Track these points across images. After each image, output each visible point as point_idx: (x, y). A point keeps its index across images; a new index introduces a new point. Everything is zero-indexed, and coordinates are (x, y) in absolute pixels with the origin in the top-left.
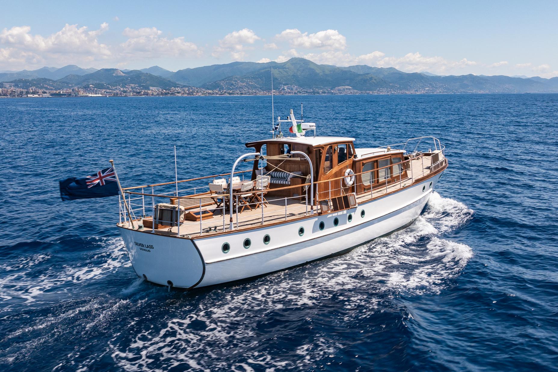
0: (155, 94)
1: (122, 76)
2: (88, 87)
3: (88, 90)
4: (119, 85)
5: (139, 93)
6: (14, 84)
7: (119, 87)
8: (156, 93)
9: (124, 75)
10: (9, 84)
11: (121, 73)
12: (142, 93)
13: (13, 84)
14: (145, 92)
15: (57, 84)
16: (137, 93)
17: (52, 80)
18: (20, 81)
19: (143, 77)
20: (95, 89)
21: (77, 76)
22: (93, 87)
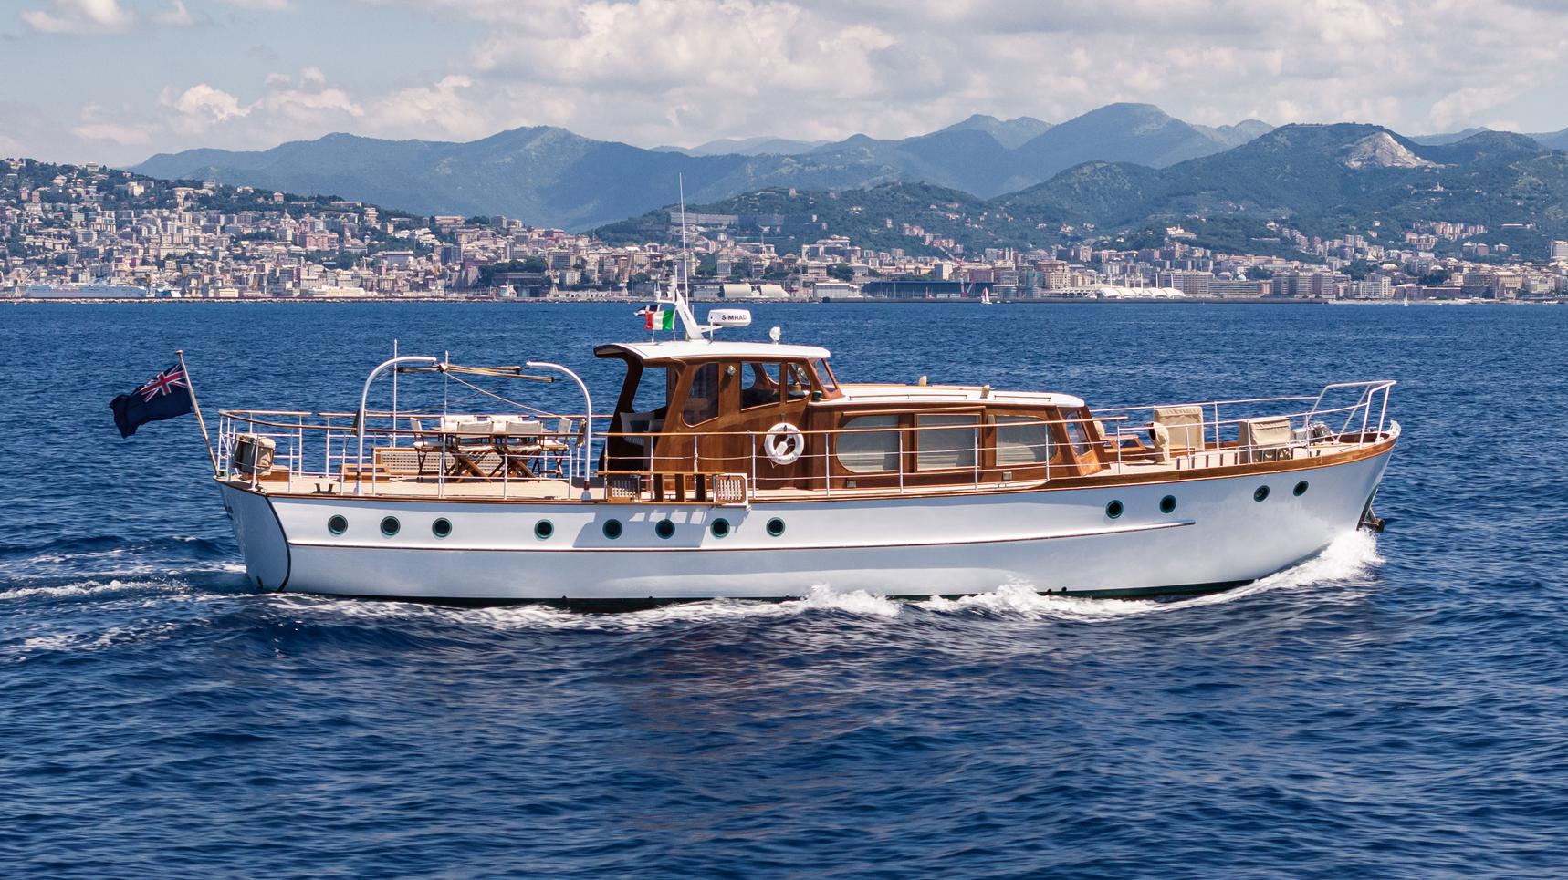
0: (1541, 288)
1: (1403, 172)
2: (1159, 240)
3: (1149, 259)
4: (1363, 231)
5: (1439, 278)
6: (732, 219)
7: (1361, 243)
8: (1551, 284)
9: (1414, 162)
10: (703, 218)
11: (1402, 151)
12: (1459, 280)
13: (727, 219)
14: (1473, 277)
15: (989, 222)
16: (1424, 280)
17: (962, 198)
18: (773, 200)
19: (1525, 180)
20: (1198, 253)
21: (1131, 170)
22: (1183, 241)
